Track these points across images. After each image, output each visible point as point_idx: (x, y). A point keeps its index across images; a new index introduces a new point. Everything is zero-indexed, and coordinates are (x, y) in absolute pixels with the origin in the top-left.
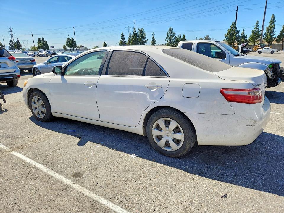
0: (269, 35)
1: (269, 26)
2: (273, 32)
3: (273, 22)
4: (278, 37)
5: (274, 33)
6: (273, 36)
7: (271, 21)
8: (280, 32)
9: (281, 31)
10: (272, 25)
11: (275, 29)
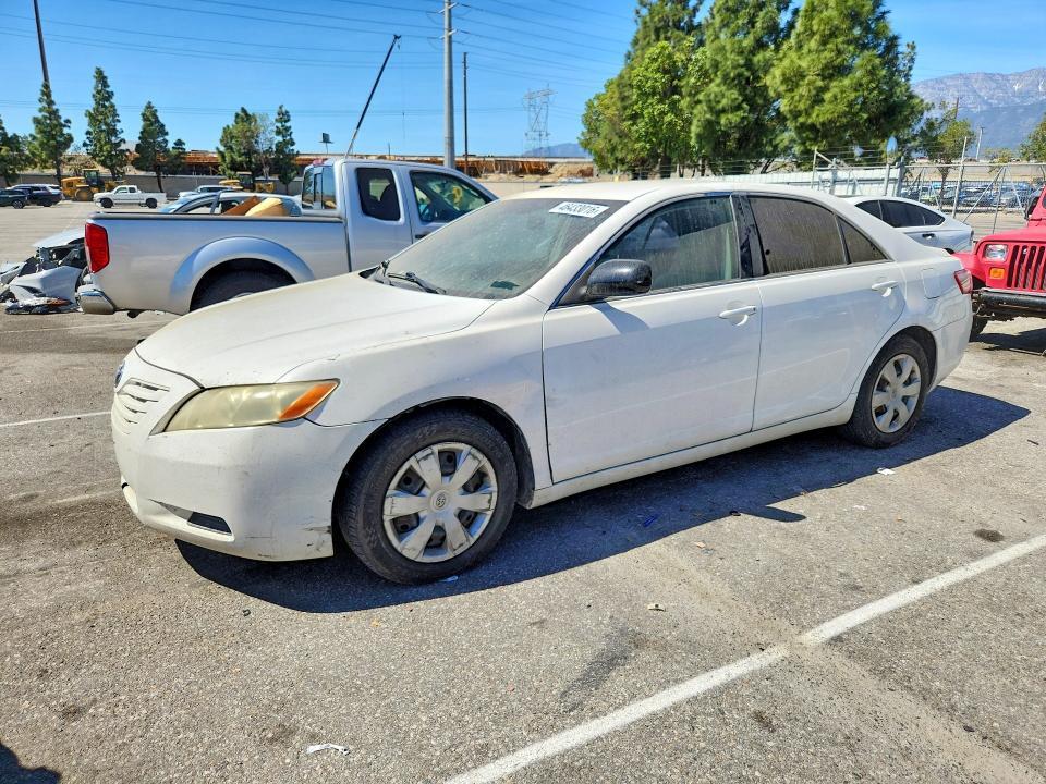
0: (106, 143)
1: (96, 110)
2: (114, 132)
3: (104, 96)
4: (137, 150)
5: (122, 136)
6: (118, 144)
7: (99, 92)
8: (139, 135)
9: (141, 133)
10: (104, 106)
11: (119, 121)
